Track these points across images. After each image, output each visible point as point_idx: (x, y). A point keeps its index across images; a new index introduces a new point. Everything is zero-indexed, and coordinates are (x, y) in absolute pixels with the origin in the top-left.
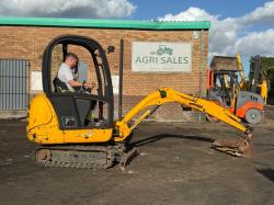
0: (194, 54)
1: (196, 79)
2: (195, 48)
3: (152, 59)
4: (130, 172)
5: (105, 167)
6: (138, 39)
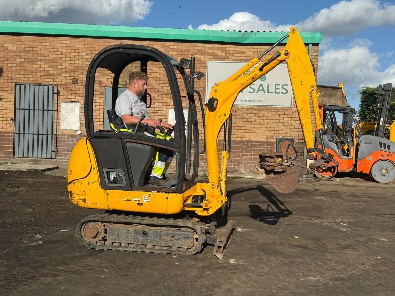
4: (232, 261)
6: (217, 58)
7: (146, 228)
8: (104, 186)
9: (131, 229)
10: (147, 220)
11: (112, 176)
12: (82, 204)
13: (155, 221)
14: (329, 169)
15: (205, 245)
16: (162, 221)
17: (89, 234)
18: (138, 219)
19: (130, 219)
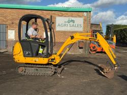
0: (84, 23)
2: (85, 20)
3: (65, 25)
6: (59, 16)
7: (37, 68)
8: (24, 56)
9: (33, 68)
10: (38, 66)
11: (27, 53)
12: (18, 61)
13: (40, 66)
14: (94, 51)
15: (55, 73)
16: (42, 66)
17: (20, 70)
18: (35, 66)
19: (33, 66)
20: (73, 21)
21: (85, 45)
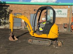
1: (68, 19)
4: (57, 47)
5: (48, 45)
7: (40, 40)
9: (37, 40)
15: (51, 44)
18: (38, 39)
20: (61, 11)
21: (68, 26)
